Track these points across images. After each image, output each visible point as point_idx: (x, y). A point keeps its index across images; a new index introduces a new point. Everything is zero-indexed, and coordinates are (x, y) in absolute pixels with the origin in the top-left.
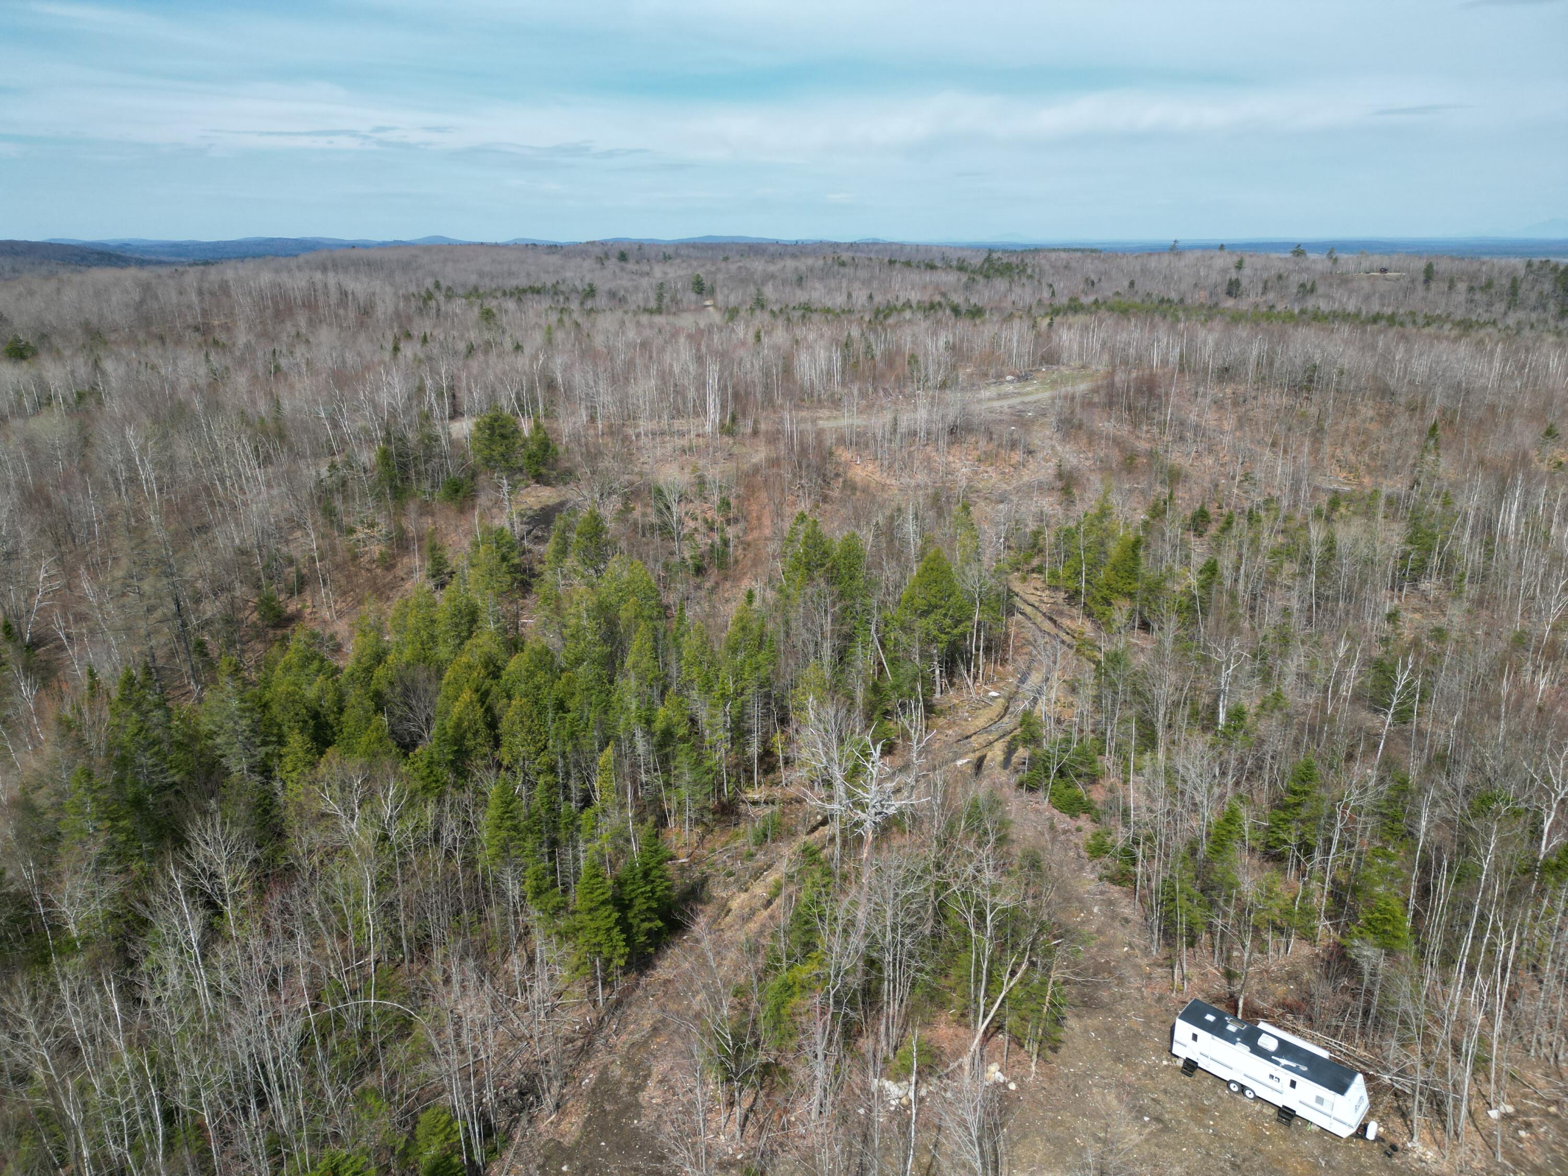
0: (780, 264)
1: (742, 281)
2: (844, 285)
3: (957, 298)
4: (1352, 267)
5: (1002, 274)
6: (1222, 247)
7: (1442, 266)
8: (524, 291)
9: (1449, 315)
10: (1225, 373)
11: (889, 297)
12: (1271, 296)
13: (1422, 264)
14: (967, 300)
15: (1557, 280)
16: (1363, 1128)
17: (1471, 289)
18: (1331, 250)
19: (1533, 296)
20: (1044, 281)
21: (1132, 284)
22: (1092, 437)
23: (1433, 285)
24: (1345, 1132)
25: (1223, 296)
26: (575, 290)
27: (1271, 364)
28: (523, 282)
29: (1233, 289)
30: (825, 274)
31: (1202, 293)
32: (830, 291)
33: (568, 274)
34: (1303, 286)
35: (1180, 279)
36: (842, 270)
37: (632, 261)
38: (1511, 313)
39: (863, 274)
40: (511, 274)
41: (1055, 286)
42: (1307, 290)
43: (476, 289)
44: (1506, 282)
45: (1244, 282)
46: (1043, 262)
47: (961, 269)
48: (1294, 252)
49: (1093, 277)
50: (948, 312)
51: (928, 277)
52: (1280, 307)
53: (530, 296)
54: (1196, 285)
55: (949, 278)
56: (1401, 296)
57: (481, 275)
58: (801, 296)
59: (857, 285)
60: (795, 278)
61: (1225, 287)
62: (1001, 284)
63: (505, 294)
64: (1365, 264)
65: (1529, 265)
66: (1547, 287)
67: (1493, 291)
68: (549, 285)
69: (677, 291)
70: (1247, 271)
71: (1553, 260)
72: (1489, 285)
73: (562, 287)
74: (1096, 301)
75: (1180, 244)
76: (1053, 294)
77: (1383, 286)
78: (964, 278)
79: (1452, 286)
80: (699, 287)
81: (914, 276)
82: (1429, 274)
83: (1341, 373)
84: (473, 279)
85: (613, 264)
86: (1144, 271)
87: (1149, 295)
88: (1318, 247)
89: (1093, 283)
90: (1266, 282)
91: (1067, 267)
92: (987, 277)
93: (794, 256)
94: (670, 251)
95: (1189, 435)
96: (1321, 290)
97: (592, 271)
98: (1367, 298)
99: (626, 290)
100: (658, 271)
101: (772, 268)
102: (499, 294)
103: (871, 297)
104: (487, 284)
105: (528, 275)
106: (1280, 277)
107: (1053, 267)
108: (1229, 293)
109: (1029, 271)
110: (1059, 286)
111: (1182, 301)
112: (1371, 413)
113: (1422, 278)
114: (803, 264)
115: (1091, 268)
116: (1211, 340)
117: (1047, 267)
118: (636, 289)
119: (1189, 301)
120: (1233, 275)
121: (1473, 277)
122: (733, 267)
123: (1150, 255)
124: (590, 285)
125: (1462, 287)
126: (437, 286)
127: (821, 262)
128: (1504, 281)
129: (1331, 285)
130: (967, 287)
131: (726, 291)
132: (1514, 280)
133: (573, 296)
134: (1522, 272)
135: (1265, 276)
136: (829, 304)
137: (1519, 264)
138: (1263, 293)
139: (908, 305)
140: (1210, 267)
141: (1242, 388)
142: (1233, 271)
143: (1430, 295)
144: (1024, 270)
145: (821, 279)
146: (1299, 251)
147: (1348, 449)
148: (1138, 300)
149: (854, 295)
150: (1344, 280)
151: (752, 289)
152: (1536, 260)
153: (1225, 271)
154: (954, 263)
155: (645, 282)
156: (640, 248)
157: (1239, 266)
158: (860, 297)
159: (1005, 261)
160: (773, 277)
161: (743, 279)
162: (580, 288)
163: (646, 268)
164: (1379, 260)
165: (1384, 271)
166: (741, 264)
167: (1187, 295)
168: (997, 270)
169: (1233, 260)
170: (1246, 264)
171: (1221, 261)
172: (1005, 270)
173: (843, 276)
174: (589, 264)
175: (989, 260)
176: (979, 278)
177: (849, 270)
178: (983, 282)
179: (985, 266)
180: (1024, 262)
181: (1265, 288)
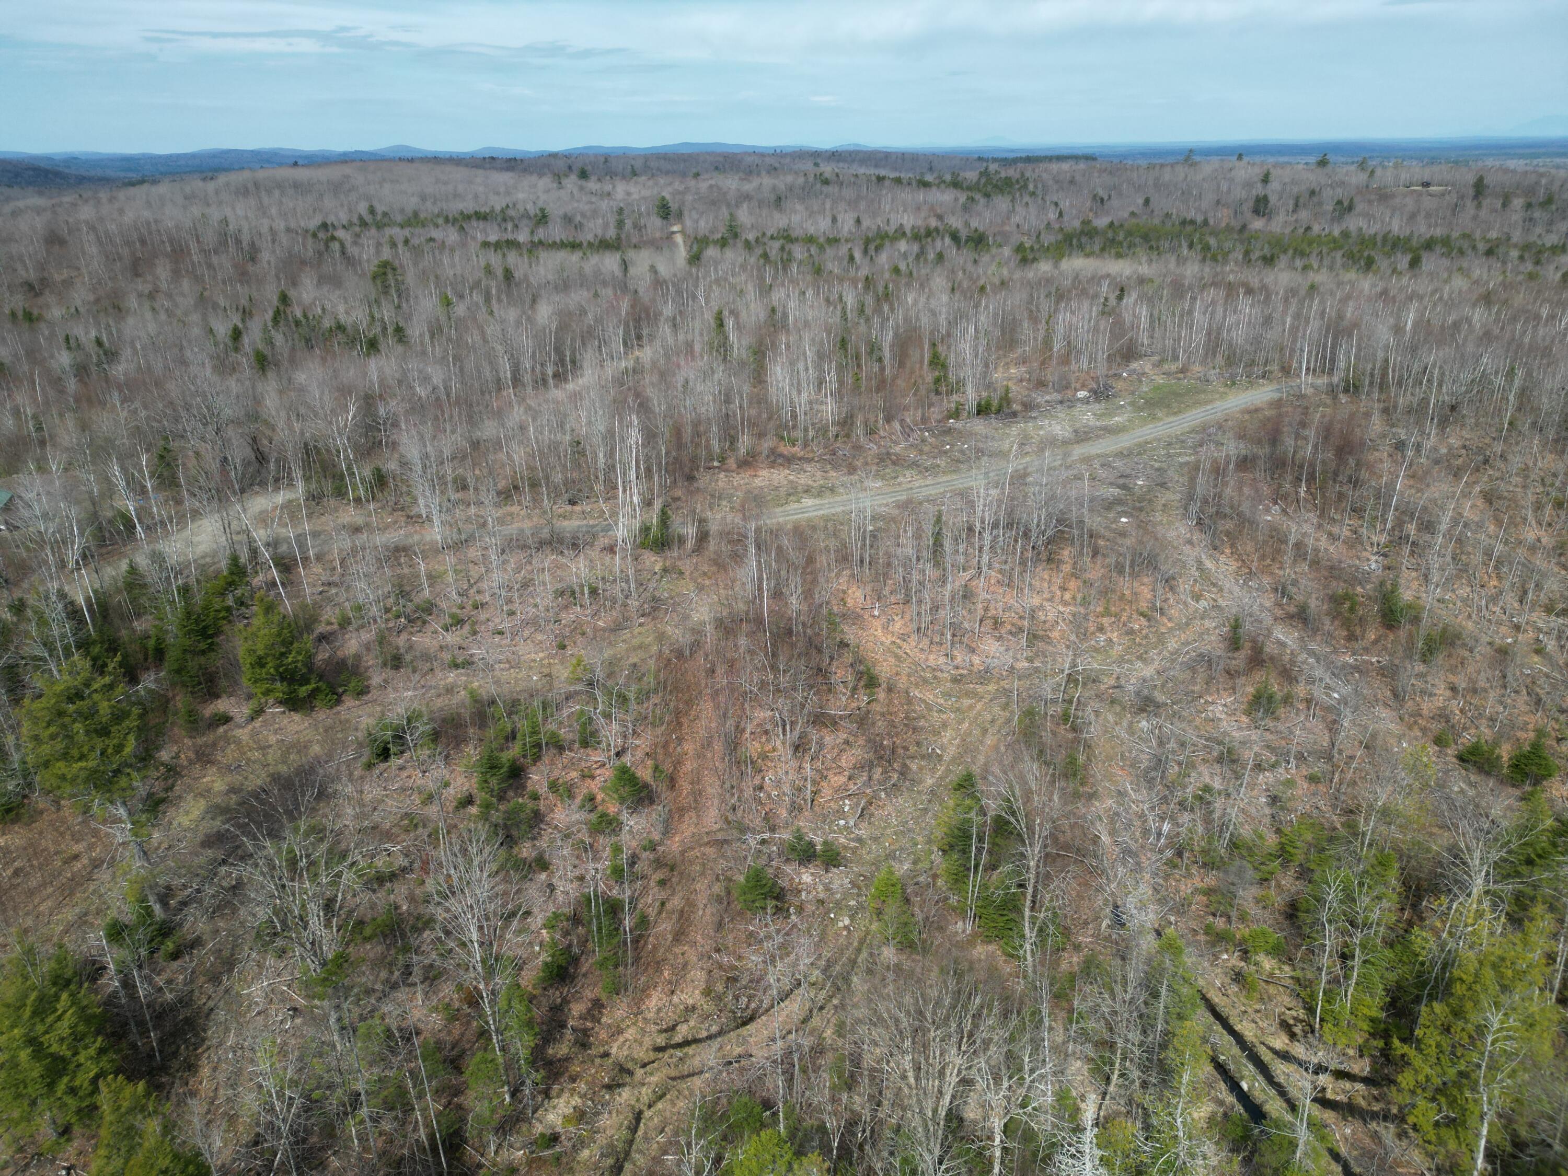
0: (755, 182)
1: (713, 203)
2: (828, 206)
3: (955, 222)
4: (1390, 181)
5: (1001, 191)
7: (1494, 176)
8: (469, 217)
11: (879, 221)
12: (1304, 215)
13: (1471, 178)
14: (967, 224)
17: (1529, 206)
20: (1047, 198)
21: (1147, 202)
23: (1486, 202)
25: (1248, 215)
26: (526, 215)
28: (469, 206)
29: (1261, 206)
30: (806, 193)
31: (1227, 213)
32: (812, 214)
33: (521, 196)
34: (1339, 202)
35: (1200, 196)
36: (826, 189)
37: (594, 178)
39: (848, 193)
40: (456, 196)
41: (1062, 206)
42: (1344, 208)
43: (416, 214)
45: (1273, 199)
46: (1044, 174)
47: (956, 184)
48: (1320, 160)
49: (1102, 193)
50: (947, 240)
51: (921, 196)
52: (1316, 228)
53: (474, 223)
54: (1218, 202)
55: (945, 197)
56: (1449, 214)
57: (423, 198)
58: (779, 221)
59: (842, 206)
60: (773, 197)
61: (1251, 204)
62: (1002, 203)
63: (447, 220)
64: (1404, 176)
67: (1554, 207)
68: (498, 208)
69: (640, 214)
70: (1274, 185)
72: (1549, 201)
73: (511, 212)
74: (1112, 224)
77: (1428, 203)
78: (963, 198)
79: (1506, 203)
80: (665, 211)
81: (906, 195)
82: (1479, 188)
84: (412, 203)
85: (571, 182)
86: (1158, 185)
87: (1168, 215)
89: (1102, 200)
90: (1297, 200)
91: (1072, 182)
92: (987, 195)
93: (773, 170)
94: (638, 164)
96: (1360, 207)
97: (547, 191)
98: (1413, 216)
99: (583, 215)
100: (621, 189)
101: (748, 187)
102: (440, 221)
103: (858, 221)
104: (429, 209)
105: (476, 197)
106: (1312, 192)
107: (1057, 182)
108: (1256, 212)
109: (1031, 187)
110: (1065, 204)
111: (1206, 222)
113: (1471, 192)
114: (782, 182)
115: (1098, 180)
117: (1051, 182)
118: (595, 213)
119: (1213, 222)
120: (1259, 190)
121: (1530, 191)
122: (703, 186)
123: (1162, 166)
124: (542, 210)
125: (1518, 203)
126: (372, 211)
127: (801, 180)
129: (1370, 202)
130: (965, 208)
131: (695, 215)
133: (525, 221)
135: (1296, 190)
136: (812, 230)
138: (1295, 212)
139: (901, 233)
140: (1232, 178)
142: (1259, 185)
143: (1483, 213)
144: (1025, 186)
145: (802, 200)
146: (1323, 157)
148: (1156, 221)
149: (840, 219)
150: (1384, 196)
151: (724, 212)
153: (1248, 185)
154: (948, 178)
155: (604, 205)
156: (606, 161)
157: (1266, 180)
158: (847, 224)
159: (1003, 175)
160: (747, 197)
161: (714, 201)
162: (532, 213)
163: (608, 187)
164: (1419, 172)
165: (1426, 185)
166: (713, 182)
167: (1210, 215)
168: (996, 186)
169: (1256, 172)
170: (1272, 178)
171: (1244, 172)
172: (1005, 186)
173: (827, 196)
174: (545, 182)
175: (985, 173)
176: (978, 196)
177: (832, 189)
178: (982, 201)
179: (983, 181)
180: (1022, 174)
181: (1296, 205)
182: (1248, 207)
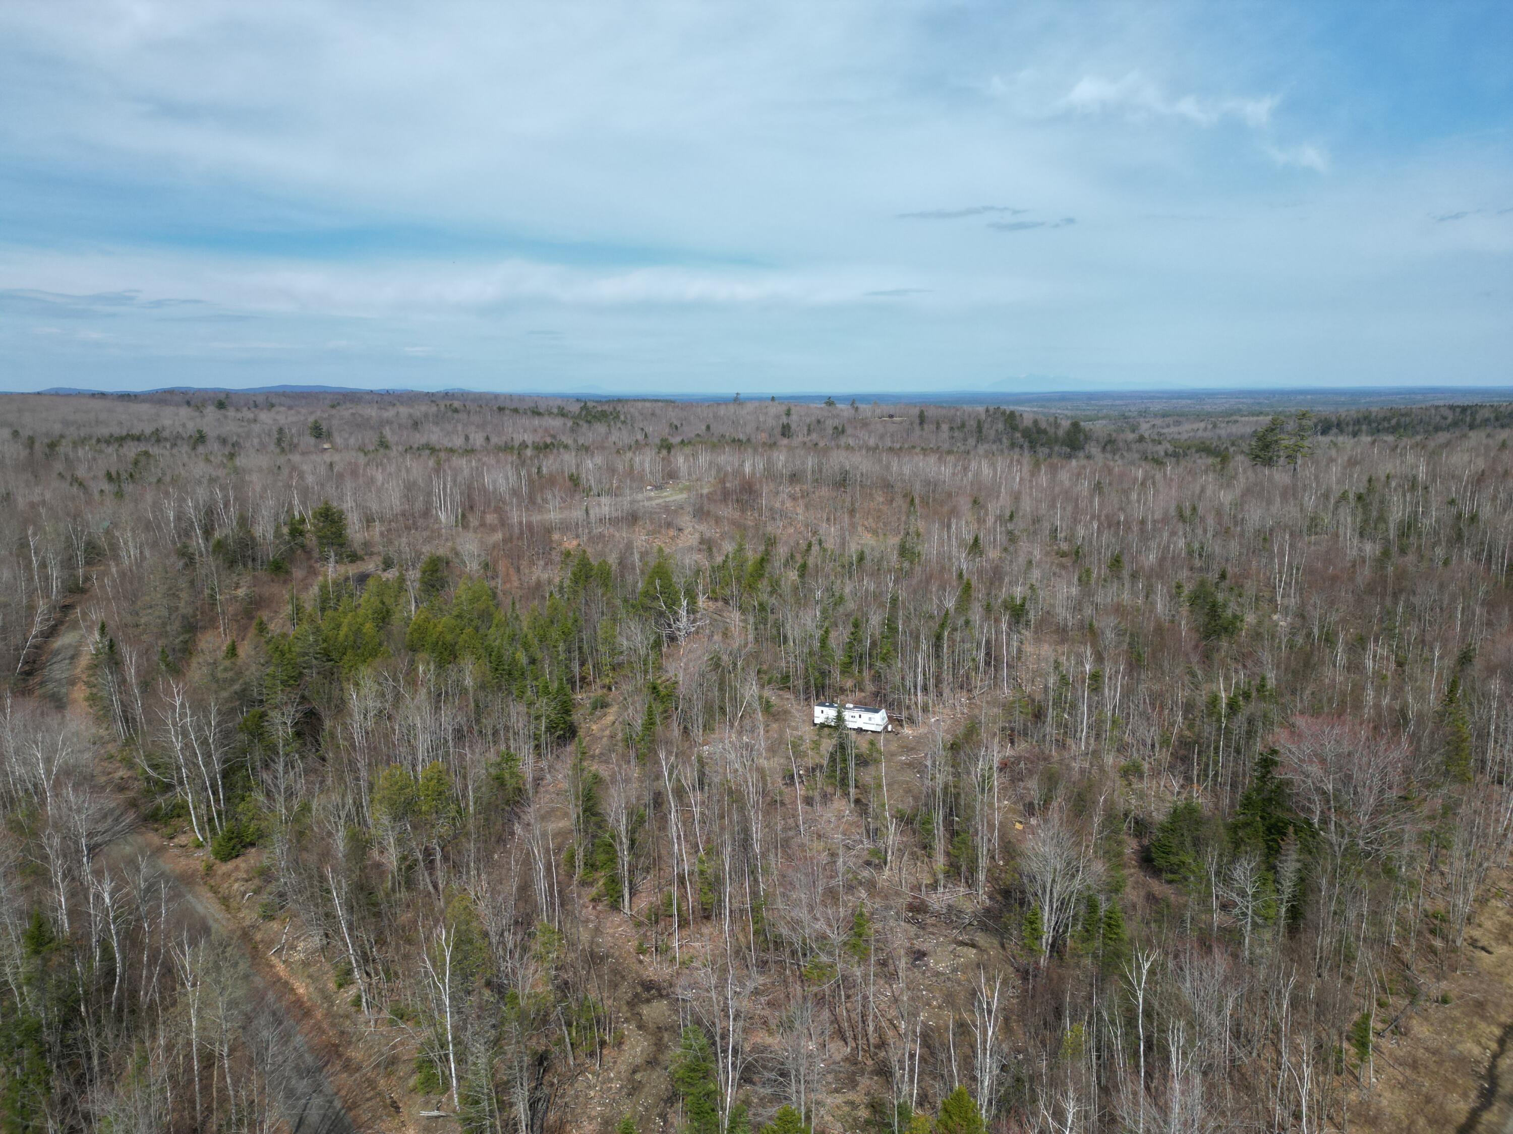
0: (392, 411)
1: (359, 426)
2: (460, 428)
3: (566, 439)
4: (869, 414)
5: (600, 420)
6: (773, 399)
7: (930, 413)
8: (122, 438)
9: (938, 448)
10: (794, 478)
11: (505, 438)
12: (814, 436)
13: (916, 411)
14: (575, 440)
15: (1006, 421)
16: (886, 727)
17: (951, 429)
18: (853, 401)
19: (992, 433)
20: (636, 426)
21: (708, 428)
22: (718, 520)
23: (926, 426)
24: (879, 729)
25: (779, 437)
26: (180, 436)
27: (821, 471)
28: (117, 431)
29: (786, 431)
30: (438, 419)
31: (763, 435)
32: (447, 434)
33: (166, 422)
34: (836, 428)
35: (745, 424)
36: (456, 415)
37: (232, 408)
38: (979, 446)
39: (476, 419)
40: (99, 422)
41: (646, 429)
42: (839, 431)
44: (973, 424)
45: (793, 426)
46: (632, 410)
47: (563, 415)
48: (826, 403)
49: (676, 422)
51: (536, 421)
53: (130, 442)
54: (758, 428)
55: (556, 423)
56: (905, 435)
57: (66, 423)
58: (421, 439)
59: (472, 428)
60: (410, 422)
61: (779, 429)
62: (601, 428)
63: (100, 441)
64: (878, 411)
65: (987, 411)
66: (1001, 426)
67: (966, 430)
68: (148, 431)
70: (794, 417)
71: (1003, 407)
72: (963, 425)
73: (164, 434)
74: (683, 441)
75: (741, 396)
76: (646, 436)
77: (892, 428)
78: (570, 423)
79: (938, 427)
80: (318, 432)
81: (525, 421)
82: (922, 419)
83: (862, 475)
85: (212, 411)
86: (715, 417)
87: (723, 435)
88: (844, 399)
89: (676, 427)
90: (809, 426)
91: (653, 414)
92: (589, 422)
93: (406, 403)
94: (260, 400)
95: (777, 516)
96: (849, 431)
97: (192, 418)
98: (882, 437)
99: (239, 436)
100: (264, 416)
101: (387, 415)
102: (94, 441)
103: (488, 439)
104: (75, 432)
105: (120, 423)
106: (819, 422)
107: (641, 414)
108: (783, 435)
109: (622, 418)
110: (650, 429)
111: (749, 440)
112: (881, 499)
113: (918, 421)
114: (420, 410)
115: (673, 415)
116: (782, 458)
117: (637, 414)
118: (247, 434)
119: (754, 441)
120: (785, 420)
121: (952, 420)
122: (346, 414)
123: (719, 404)
124: (200, 432)
125: (945, 427)
127: (434, 409)
128: (972, 423)
129: (855, 428)
130: (572, 430)
131: (344, 435)
132: (979, 422)
133: (181, 442)
134: (983, 417)
135: (808, 421)
136: (449, 445)
137: (981, 409)
138: (808, 434)
139: (523, 445)
140: (766, 414)
141: (805, 487)
142: (784, 417)
143: (925, 434)
144: (618, 417)
145: (436, 424)
146: (830, 402)
147: (871, 520)
148: (713, 438)
149: (471, 437)
150: (865, 424)
151: (372, 432)
152: (991, 408)
153: (778, 417)
154: (555, 411)
155: (256, 428)
157: (788, 414)
158: (478, 438)
159: (599, 409)
160: (389, 422)
161: (360, 424)
162: (186, 435)
163: (250, 415)
164: (887, 409)
165: (891, 416)
166: (353, 411)
167: (753, 437)
168: (594, 417)
169: (783, 409)
170: (793, 412)
171: (774, 410)
172: (602, 416)
173: (458, 421)
174: (184, 411)
175: (585, 407)
176: (581, 423)
177: (463, 416)
178: (585, 425)
179: (584, 413)
180: (615, 409)
181: (809, 430)
182: (779, 430)
